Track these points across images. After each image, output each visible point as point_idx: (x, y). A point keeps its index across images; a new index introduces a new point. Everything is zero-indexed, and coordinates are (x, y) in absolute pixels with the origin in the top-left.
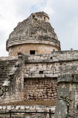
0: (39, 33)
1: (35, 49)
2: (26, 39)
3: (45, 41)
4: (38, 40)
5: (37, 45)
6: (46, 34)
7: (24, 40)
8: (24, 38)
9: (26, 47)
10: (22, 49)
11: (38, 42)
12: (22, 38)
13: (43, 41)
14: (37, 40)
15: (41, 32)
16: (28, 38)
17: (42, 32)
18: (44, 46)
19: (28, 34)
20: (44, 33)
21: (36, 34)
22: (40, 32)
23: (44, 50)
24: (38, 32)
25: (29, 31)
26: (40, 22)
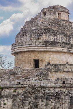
0: (45, 37)
1: (39, 58)
2: (28, 46)
3: (51, 48)
4: (42, 47)
5: (42, 53)
6: (55, 38)
7: (26, 46)
8: (26, 44)
9: (29, 55)
10: (25, 58)
11: (43, 50)
12: (24, 44)
13: (49, 48)
14: (40, 46)
15: (48, 35)
16: (31, 44)
17: (50, 35)
18: (51, 53)
19: (32, 38)
20: (52, 37)
21: (42, 38)
22: (46, 35)
23: (50, 59)
24: (43, 36)
25: (33, 35)
26: (51, 21)
